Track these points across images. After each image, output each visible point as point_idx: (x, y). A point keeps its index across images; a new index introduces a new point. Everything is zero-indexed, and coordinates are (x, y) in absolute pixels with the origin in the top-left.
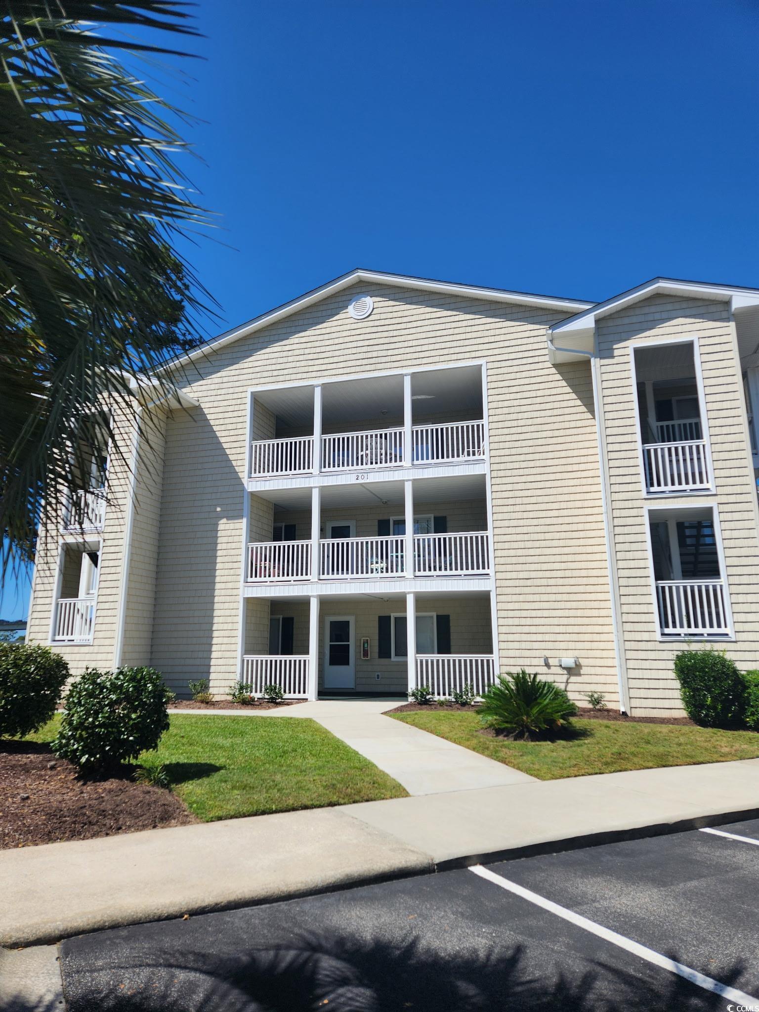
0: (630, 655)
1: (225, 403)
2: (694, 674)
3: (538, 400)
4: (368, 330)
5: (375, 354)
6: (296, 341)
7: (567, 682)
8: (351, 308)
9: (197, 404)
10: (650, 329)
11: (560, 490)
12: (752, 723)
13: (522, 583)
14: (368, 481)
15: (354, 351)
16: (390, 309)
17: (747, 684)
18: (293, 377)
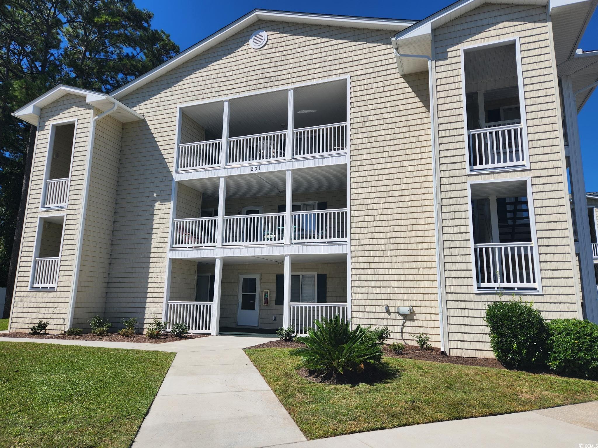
0: (450, 304)
1: (162, 117)
2: (502, 322)
3: (389, 104)
4: (263, 57)
5: (267, 75)
6: (212, 68)
7: (403, 326)
8: (251, 41)
9: (142, 118)
10: (478, 33)
11: (403, 175)
12: (554, 367)
13: (371, 248)
14: (260, 171)
15: (253, 73)
16: (280, 40)
17: (551, 332)
18: (209, 95)
